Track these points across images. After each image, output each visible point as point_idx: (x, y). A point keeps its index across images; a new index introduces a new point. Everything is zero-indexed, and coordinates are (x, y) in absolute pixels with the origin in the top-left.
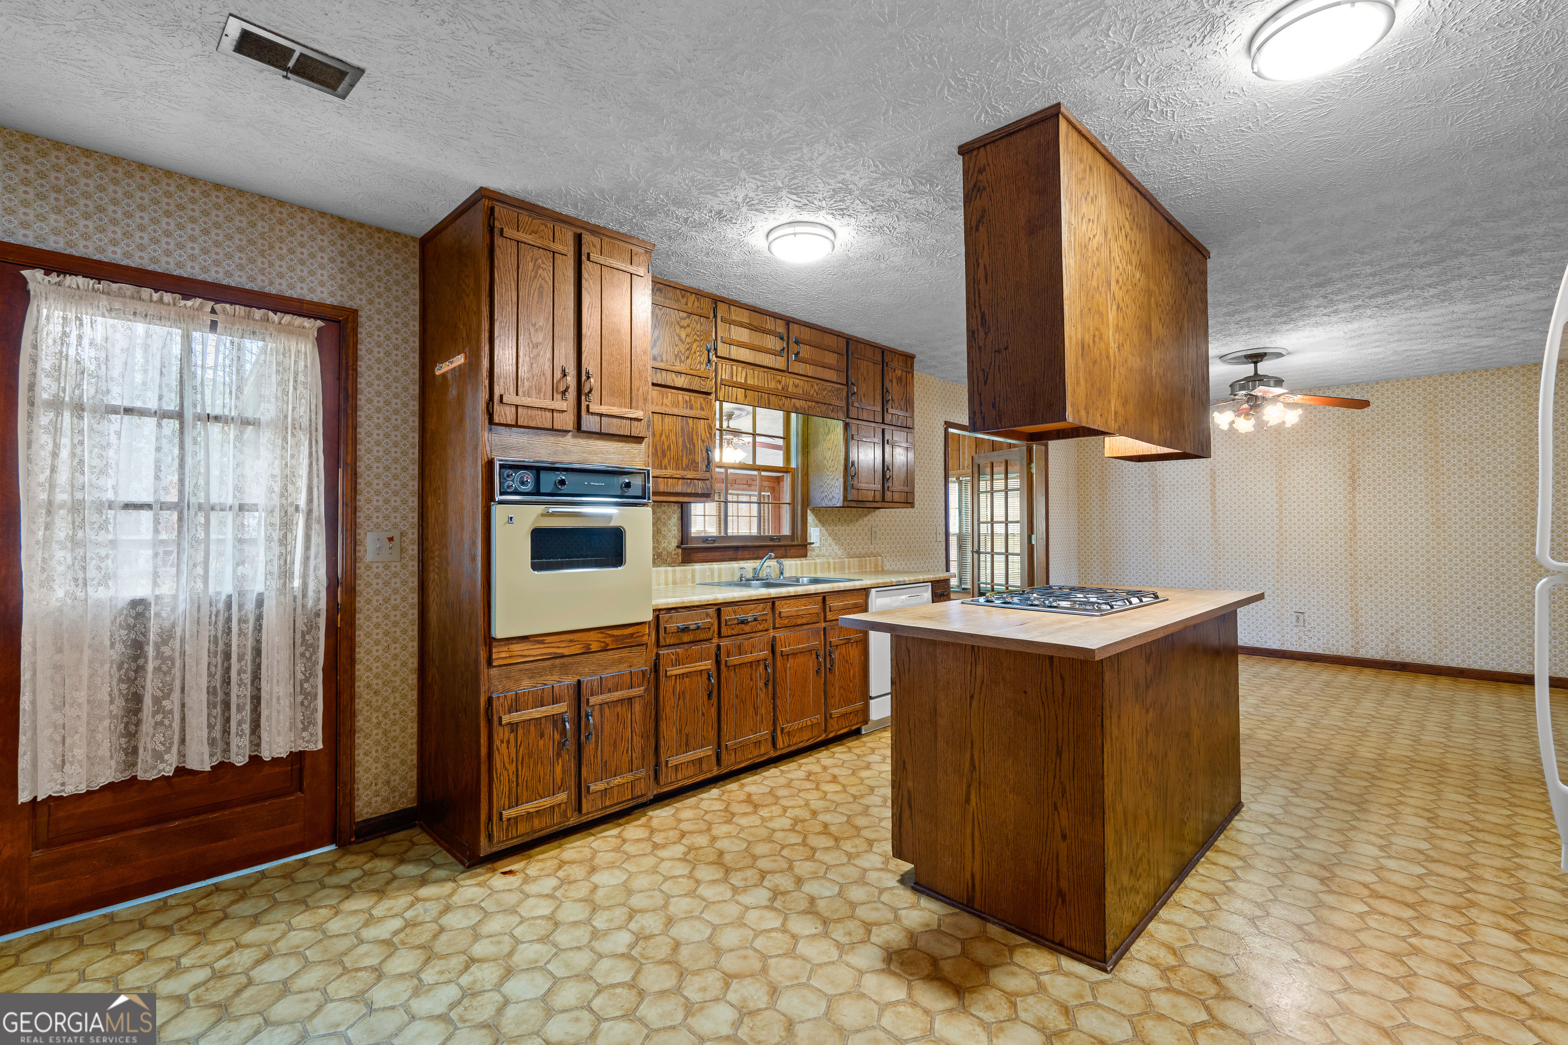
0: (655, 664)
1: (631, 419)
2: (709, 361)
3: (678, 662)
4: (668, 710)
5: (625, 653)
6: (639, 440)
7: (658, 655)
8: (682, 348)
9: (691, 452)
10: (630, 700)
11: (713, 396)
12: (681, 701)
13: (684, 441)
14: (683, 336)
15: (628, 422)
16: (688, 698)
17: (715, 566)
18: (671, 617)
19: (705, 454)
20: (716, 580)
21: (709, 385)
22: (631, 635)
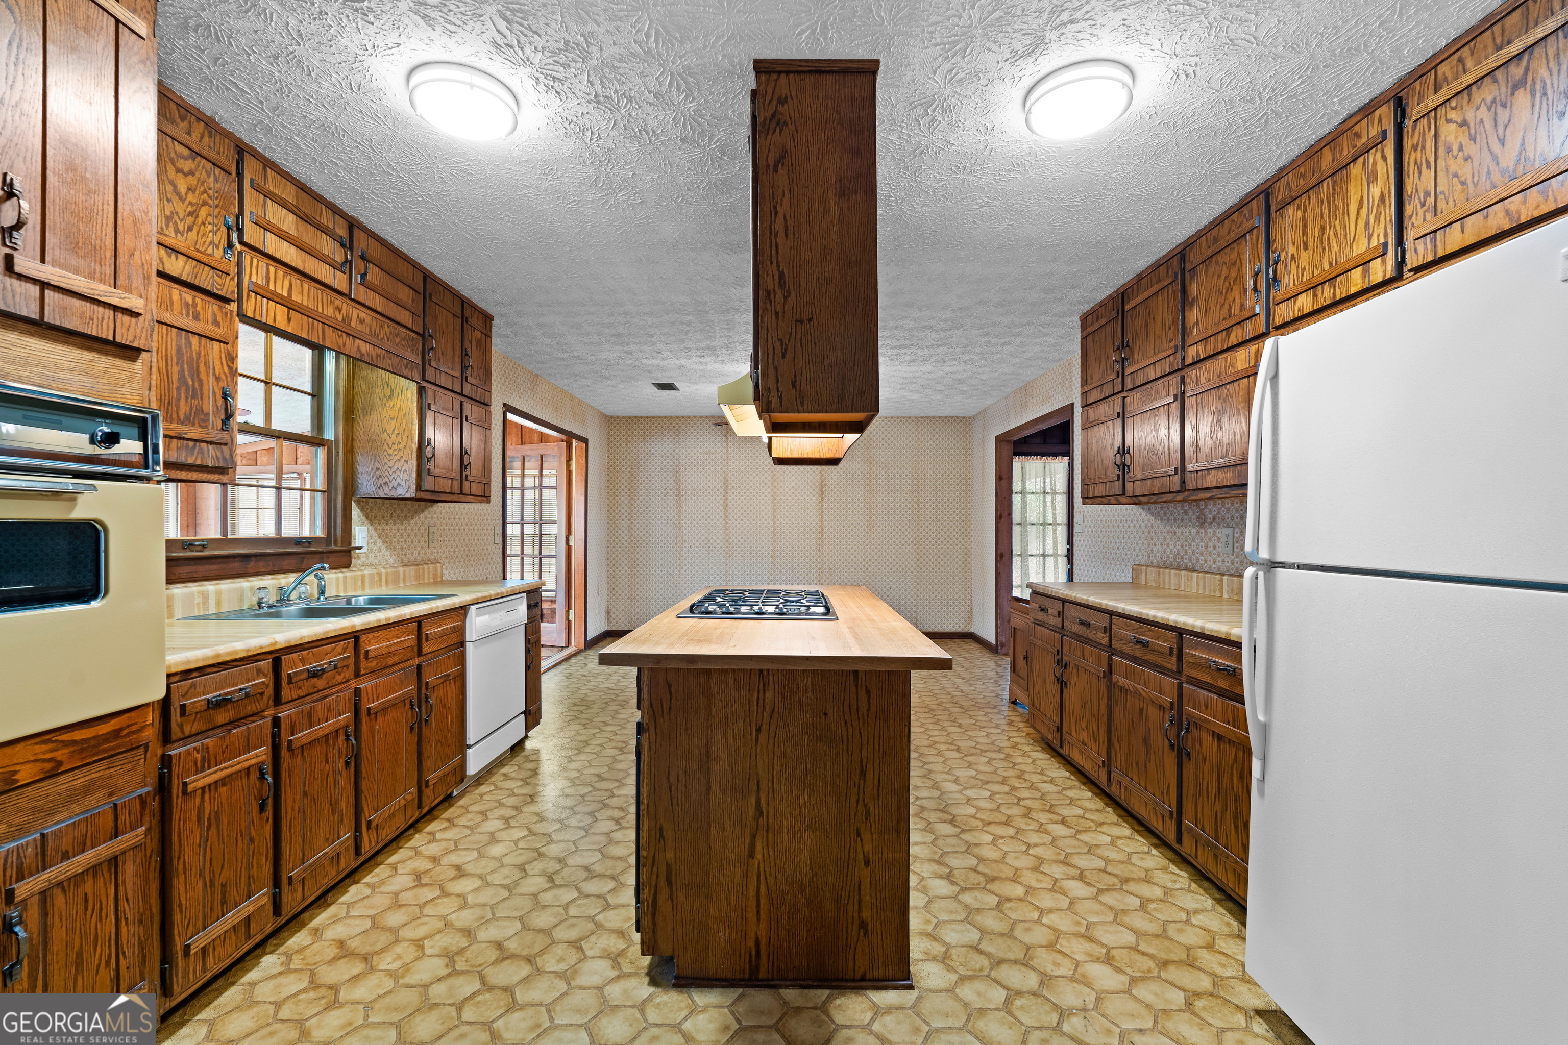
0: (161, 776)
1: (116, 308)
2: (230, 245)
3: (207, 762)
4: (188, 854)
5: (97, 772)
6: (130, 352)
7: (166, 761)
8: (181, 209)
9: (196, 394)
10: (114, 862)
11: (234, 306)
12: (213, 831)
13: (181, 372)
14: (183, 190)
15: (109, 313)
16: (225, 820)
17: (210, 587)
18: (193, 686)
19: (220, 402)
20: (212, 610)
21: (228, 287)
22: (116, 734)
